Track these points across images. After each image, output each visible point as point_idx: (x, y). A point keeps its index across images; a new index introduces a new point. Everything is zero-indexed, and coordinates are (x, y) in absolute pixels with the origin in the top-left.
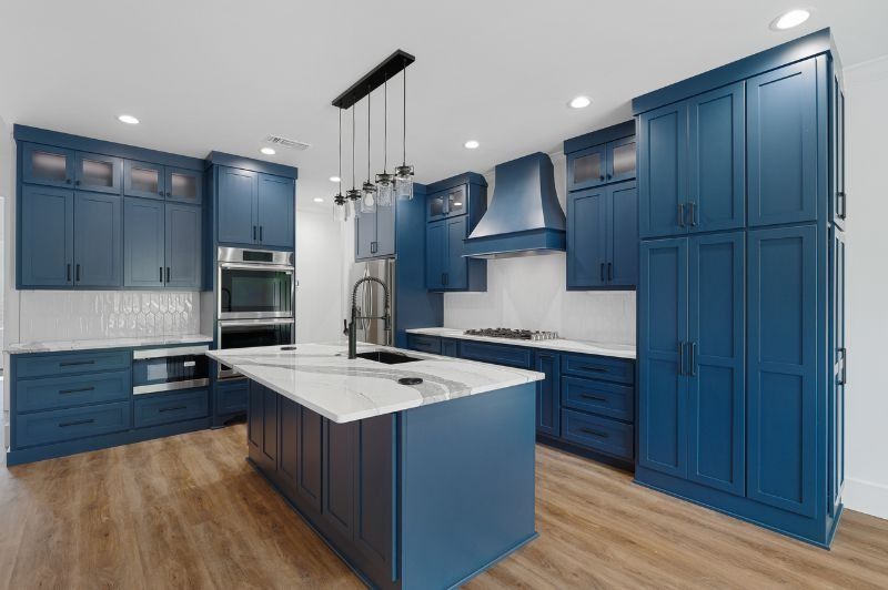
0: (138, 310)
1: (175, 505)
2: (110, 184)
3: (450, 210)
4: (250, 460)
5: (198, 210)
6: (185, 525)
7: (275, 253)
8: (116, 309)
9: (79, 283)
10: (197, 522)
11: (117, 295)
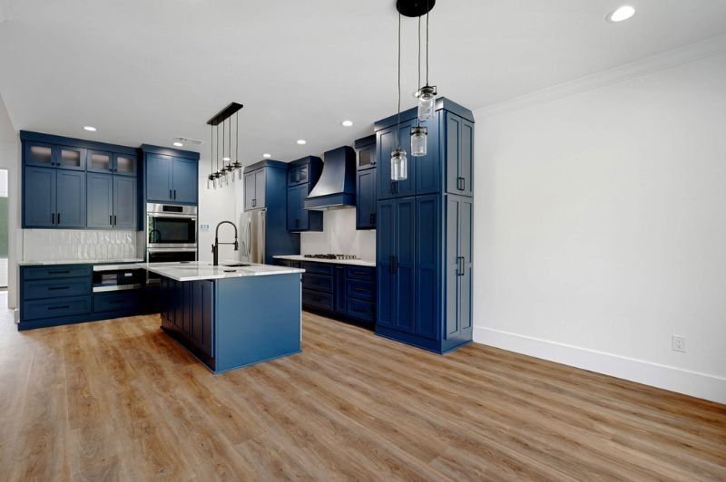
0: (95, 242)
1: (116, 344)
2: (78, 164)
3: (301, 179)
4: (162, 327)
5: (135, 180)
6: (121, 351)
7: (184, 207)
8: (82, 241)
9: (60, 225)
10: (126, 349)
11: (82, 232)
